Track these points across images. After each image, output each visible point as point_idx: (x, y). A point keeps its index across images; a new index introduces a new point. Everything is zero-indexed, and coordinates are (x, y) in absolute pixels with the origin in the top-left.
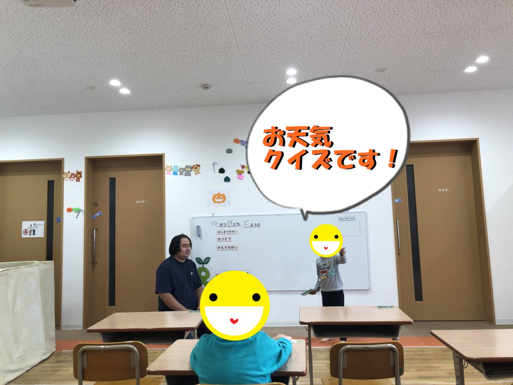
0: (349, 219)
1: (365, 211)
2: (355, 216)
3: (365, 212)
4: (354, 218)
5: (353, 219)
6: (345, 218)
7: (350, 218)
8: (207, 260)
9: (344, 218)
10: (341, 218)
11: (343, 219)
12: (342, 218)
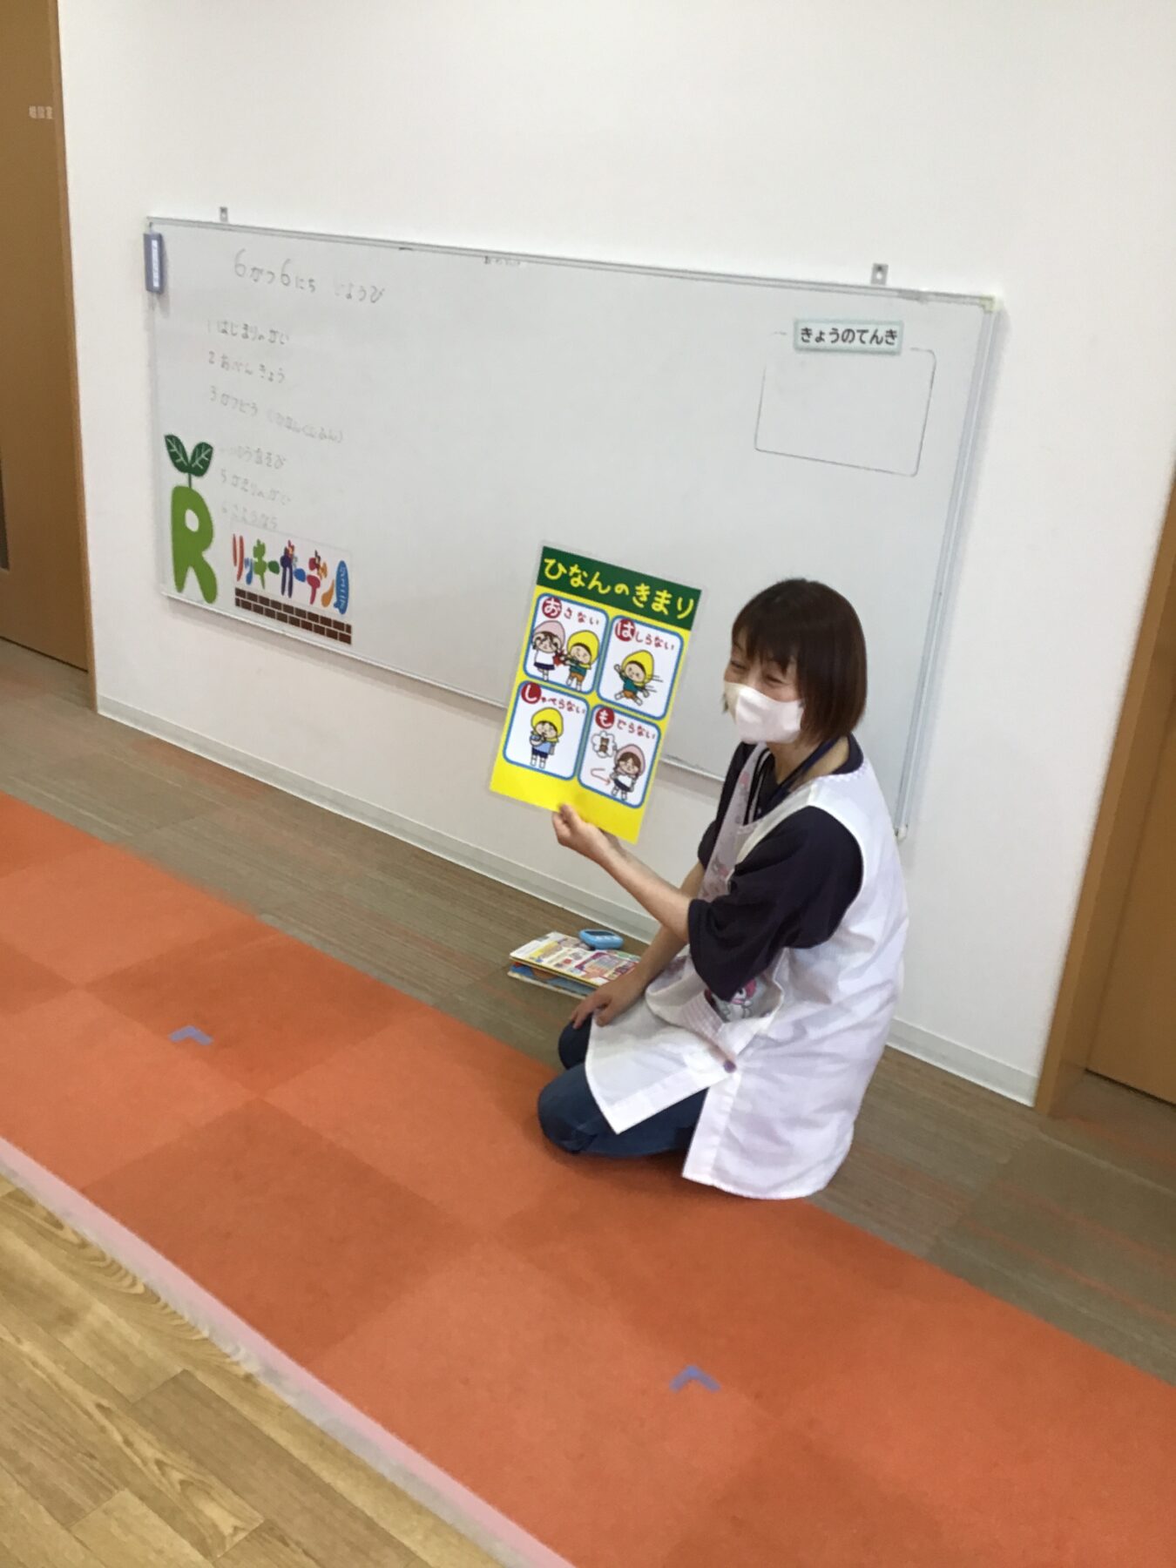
0: (857, 343)
1: (986, 292)
2: (901, 324)
3: (984, 302)
4: (891, 334)
5: (884, 346)
6: (835, 331)
7: (867, 337)
8: (203, 456)
9: (827, 329)
10: (807, 332)
11: (819, 339)
12: (815, 334)
